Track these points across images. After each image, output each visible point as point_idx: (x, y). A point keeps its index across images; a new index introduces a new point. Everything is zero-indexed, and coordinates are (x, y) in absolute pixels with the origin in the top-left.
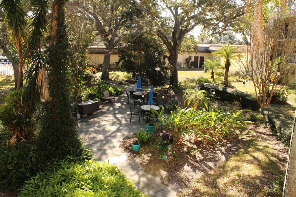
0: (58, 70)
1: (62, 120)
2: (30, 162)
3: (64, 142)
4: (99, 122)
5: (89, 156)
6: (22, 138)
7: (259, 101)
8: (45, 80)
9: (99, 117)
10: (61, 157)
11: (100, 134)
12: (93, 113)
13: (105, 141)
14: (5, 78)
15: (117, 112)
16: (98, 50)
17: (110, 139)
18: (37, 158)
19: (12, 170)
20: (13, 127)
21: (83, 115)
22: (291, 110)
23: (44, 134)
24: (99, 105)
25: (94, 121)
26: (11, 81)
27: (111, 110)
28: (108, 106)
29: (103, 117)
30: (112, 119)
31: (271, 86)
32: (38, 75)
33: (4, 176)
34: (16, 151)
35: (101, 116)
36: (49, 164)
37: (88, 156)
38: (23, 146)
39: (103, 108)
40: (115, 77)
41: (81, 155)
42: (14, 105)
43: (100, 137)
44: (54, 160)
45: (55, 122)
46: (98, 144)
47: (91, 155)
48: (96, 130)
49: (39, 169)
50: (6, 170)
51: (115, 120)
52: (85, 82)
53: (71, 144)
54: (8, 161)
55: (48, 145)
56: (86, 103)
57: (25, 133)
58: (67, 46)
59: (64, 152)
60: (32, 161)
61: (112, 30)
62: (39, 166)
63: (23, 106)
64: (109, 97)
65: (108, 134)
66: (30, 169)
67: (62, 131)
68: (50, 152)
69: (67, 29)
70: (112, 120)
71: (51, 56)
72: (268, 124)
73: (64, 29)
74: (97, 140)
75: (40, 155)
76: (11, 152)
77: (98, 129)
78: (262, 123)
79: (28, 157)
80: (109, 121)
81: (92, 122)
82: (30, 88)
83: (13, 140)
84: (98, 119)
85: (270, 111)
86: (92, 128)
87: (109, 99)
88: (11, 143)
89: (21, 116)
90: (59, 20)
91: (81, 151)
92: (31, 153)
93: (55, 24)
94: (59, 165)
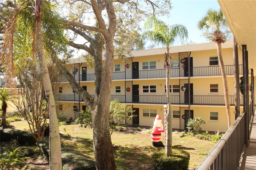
7: (34, 136)
22: (62, 138)
31: (42, 121)
72: (44, 155)
78: (39, 155)
85: (44, 143)
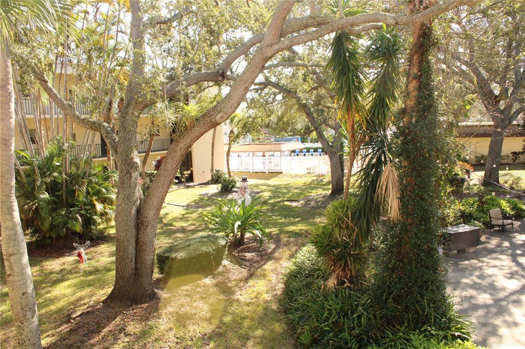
0: (417, 168)
1: (419, 257)
2: (357, 324)
3: (420, 299)
4: (480, 268)
5: (463, 334)
6: (346, 280)
8: (392, 184)
9: (481, 259)
10: (413, 326)
11: (485, 292)
12: (469, 250)
13: (496, 308)
14: (315, 178)
15: (518, 252)
16: (481, 129)
17: (507, 305)
18: (370, 319)
19: (329, 332)
20: (333, 260)
21: (450, 251)
23: (386, 280)
24: (480, 235)
25: (471, 266)
26: (324, 183)
27: (506, 247)
28: (499, 239)
29: (489, 259)
30: (510, 265)
32: (381, 176)
33: (315, 339)
34: (335, 302)
35: (485, 257)
36: (390, 333)
37: (461, 332)
38: (347, 294)
39: (488, 240)
40: (510, 182)
41: (449, 329)
42: (338, 223)
43: (484, 298)
44: (399, 328)
45: (406, 260)
46: (481, 312)
47: (468, 333)
48: (475, 283)
49: (371, 341)
50: (319, 330)
51: (515, 268)
52: (452, 189)
53: (432, 305)
54: (323, 315)
55: (391, 300)
56: (455, 229)
57: (351, 273)
58: (435, 124)
59: (418, 317)
60: (360, 323)
61: (507, 90)
62: (371, 334)
63: (351, 226)
64: (502, 221)
65: (502, 295)
66: (358, 337)
67: (418, 278)
68: (393, 313)
69: (436, 93)
70: (508, 268)
71: (407, 144)
73: (430, 95)
74: (477, 303)
75: (375, 315)
76: (328, 301)
77: (479, 281)
79: (355, 315)
80: (502, 269)
81: (468, 266)
82: (365, 197)
83: (332, 282)
84: (478, 261)
86: (466, 278)
87: (502, 224)
88: (328, 286)
89: (348, 244)
90: (422, 80)
91: (450, 320)
92: (360, 308)
93: (414, 87)
94: (408, 340)
